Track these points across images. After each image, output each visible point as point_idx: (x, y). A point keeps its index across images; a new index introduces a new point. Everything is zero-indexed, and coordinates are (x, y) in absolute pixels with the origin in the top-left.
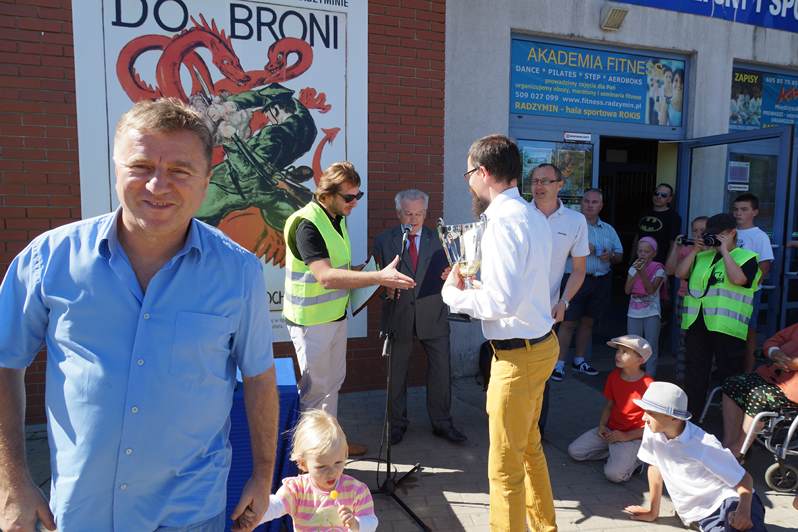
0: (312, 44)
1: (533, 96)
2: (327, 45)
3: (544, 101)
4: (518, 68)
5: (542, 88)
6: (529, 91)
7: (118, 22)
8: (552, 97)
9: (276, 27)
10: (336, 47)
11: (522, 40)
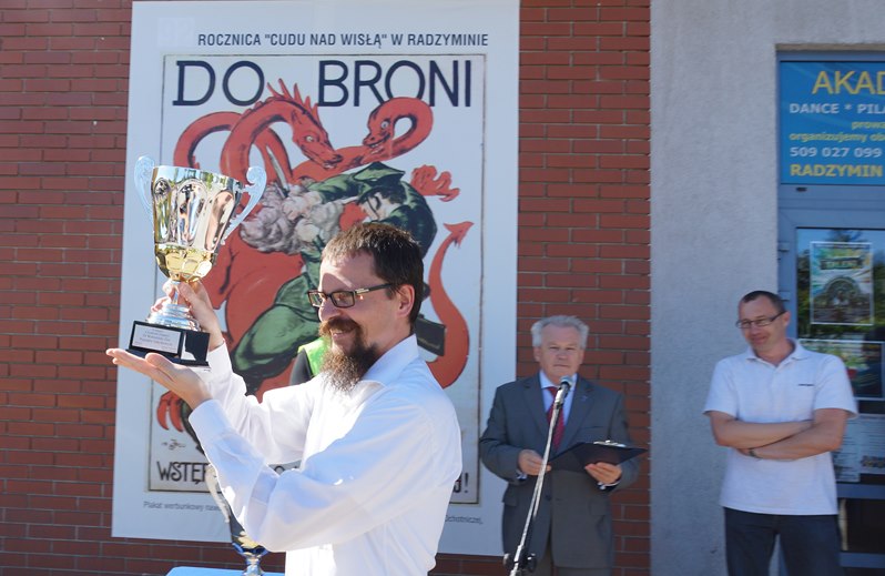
0: (432, 103)
1: (826, 152)
2: (455, 102)
3: (852, 160)
4: (794, 108)
5: (847, 137)
6: (820, 145)
7: (180, 102)
8: (869, 152)
9: (380, 86)
10: (468, 104)
11: (795, 63)
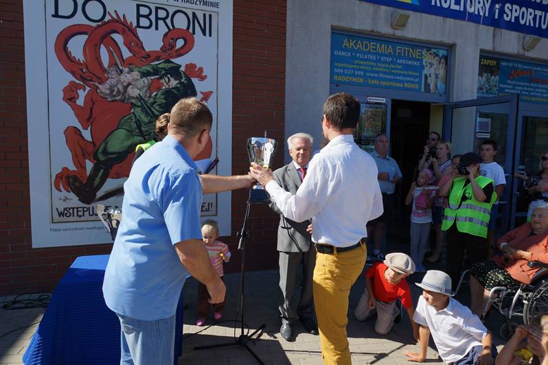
0: (194, 33)
1: (346, 72)
2: (205, 34)
3: (354, 75)
4: (336, 53)
5: (352, 66)
6: (344, 68)
7: (56, 15)
8: (359, 73)
9: (168, 21)
10: (210, 35)
11: (339, 34)
